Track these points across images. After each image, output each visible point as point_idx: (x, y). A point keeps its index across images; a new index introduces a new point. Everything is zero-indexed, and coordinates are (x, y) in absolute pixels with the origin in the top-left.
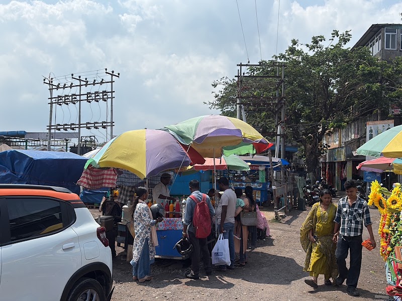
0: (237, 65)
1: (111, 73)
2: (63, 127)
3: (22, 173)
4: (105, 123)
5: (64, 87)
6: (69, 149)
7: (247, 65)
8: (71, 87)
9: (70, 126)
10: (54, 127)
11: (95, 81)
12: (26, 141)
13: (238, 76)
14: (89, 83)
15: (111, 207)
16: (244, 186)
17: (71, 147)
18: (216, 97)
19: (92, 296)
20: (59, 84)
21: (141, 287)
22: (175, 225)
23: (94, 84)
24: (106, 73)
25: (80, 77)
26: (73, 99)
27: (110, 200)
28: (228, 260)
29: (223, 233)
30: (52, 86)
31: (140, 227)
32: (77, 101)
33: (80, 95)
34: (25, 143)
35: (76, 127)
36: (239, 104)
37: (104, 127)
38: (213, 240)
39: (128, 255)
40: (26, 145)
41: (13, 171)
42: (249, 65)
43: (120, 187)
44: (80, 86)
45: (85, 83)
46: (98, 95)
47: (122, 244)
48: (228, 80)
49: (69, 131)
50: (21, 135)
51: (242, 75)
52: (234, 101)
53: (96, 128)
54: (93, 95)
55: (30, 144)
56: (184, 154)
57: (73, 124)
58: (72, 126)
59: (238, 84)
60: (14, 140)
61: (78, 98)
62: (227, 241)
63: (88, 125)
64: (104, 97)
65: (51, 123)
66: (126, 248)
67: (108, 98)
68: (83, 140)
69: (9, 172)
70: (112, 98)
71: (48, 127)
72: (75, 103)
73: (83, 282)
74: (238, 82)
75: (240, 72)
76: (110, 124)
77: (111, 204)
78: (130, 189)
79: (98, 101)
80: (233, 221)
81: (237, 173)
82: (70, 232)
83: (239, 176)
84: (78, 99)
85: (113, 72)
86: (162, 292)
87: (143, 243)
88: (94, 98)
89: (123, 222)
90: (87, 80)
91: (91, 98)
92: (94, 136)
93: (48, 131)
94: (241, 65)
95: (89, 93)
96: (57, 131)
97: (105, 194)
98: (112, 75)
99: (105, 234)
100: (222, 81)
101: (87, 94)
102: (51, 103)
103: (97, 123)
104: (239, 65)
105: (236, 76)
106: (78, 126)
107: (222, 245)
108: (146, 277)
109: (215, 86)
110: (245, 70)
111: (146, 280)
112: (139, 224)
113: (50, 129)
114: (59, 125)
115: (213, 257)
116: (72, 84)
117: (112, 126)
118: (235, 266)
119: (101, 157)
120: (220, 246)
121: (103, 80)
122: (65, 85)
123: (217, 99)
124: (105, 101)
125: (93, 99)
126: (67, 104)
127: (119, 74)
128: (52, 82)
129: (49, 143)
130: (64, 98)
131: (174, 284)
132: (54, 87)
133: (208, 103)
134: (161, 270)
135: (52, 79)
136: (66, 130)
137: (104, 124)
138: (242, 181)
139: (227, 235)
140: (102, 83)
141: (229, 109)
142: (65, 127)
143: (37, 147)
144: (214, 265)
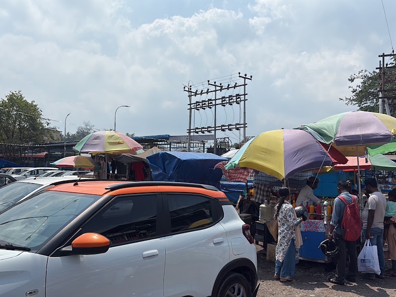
0: (379, 56)
1: (244, 76)
2: (200, 130)
3: (171, 172)
4: (238, 124)
5: (201, 94)
6: (206, 150)
7: (391, 55)
8: (207, 92)
9: (207, 129)
10: (193, 131)
11: (229, 85)
12: (170, 144)
13: (380, 68)
14: (223, 88)
15: (247, 205)
16: (390, 189)
17: (208, 149)
18: (354, 92)
19: (239, 290)
20: (197, 91)
21: (284, 287)
22: (317, 227)
23: (228, 88)
24: (240, 77)
25: (215, 83)
26: (209, 104)
27: (246, 198)
28: (377, 269)
29: (370, 239)
30: (191, 93)
31: (285, 227)
32: (213, 105)
33: (215, 100)
34: (169, 146)
35: (212, 130)
36: (381, 98)
37: (237, 129)
38: (358, 245)
39: (267, 254)
40: (170, 148)
41: (164, 170)
42: (393, 55)
43: (255, 187)
44: (215, 91)
45: (220, 88)
46: (232, 99)
47: (260, 243)
48: (367, 73)
49: (207, 133)
50: (166, 138)
51: (385, 66)
52: (375, 96)
53: (230, 130)
54: (228, 99)
55: (173, 147)
56: (325, 154)
57: (210, 127)
58: (209, 129)
59: (380, 76)
60: (161, 143)
61: (214, 102)
62: (375, 247)
63: (223, 128)
64: (238, 100)
65: (190, 127)
66: (265, 246)
67: (241, 101)
68: (218, 142)
69: (161, 171)
70: (245, 100)
71: (188, 131)
72: (211, 108)
73: (231, 276)
74: (379, 75)
75: (382, 63)
76: (243, 126)
77: (248, 203)
78: (267, 189)
79: (231, 104)
80: (382, 226)
81: (381, 174)
82: (219, 227)
83: (384, 178)
84: (214, 104)
85: (246, 75)
86: (305, 294)
87: (289, 243)
88: (228, 101)
89: (261, 220)
90: (222, 85)
91: (225, 102)
92: (228, 138)
93: (188, 134)
94: (383, 56)
95: (224, 97)
96: (196, 134)
97: (242, 193)
98: (245, 78)
99: (249, 231)
100: (361, 74)
101: (222, 99)
102: (191, 109)
103: (231, 125)
104: (382, 56)
105: (377, 68)
106: (214, 129)
107: (370, 252)
108: (287, 278)
109: (352, 80)
110: (389, 61)
111: (288, 280)
112: (283, 225)
113: (190, 133)
114: (197, 128)
115: (359, 264)
116: (208, 90)
117: (245, 127)
118: (385, 275)
119: (241, 157)
120: (367, 252)
121: (236, 84)
122: (202, 91)
123: (354, 94)
124: (238, 103)
125: (227, 103)
126: (204, 109)
127: (251, 77)
128: (191, 89)
129: (189, 145)
130: (201, 104)
131: (318, 287)
132: (192, 94)
133: (344, 99)
134: (302, 272)
135: (191, 86)
136: (204, 133)
137: (237, 126)
138: (387, 183)
139: (375, 241)
140: (235, 87)
141: (369, 104)
142: (203, 130)
143: (178, 149)
144: (360, 272)
